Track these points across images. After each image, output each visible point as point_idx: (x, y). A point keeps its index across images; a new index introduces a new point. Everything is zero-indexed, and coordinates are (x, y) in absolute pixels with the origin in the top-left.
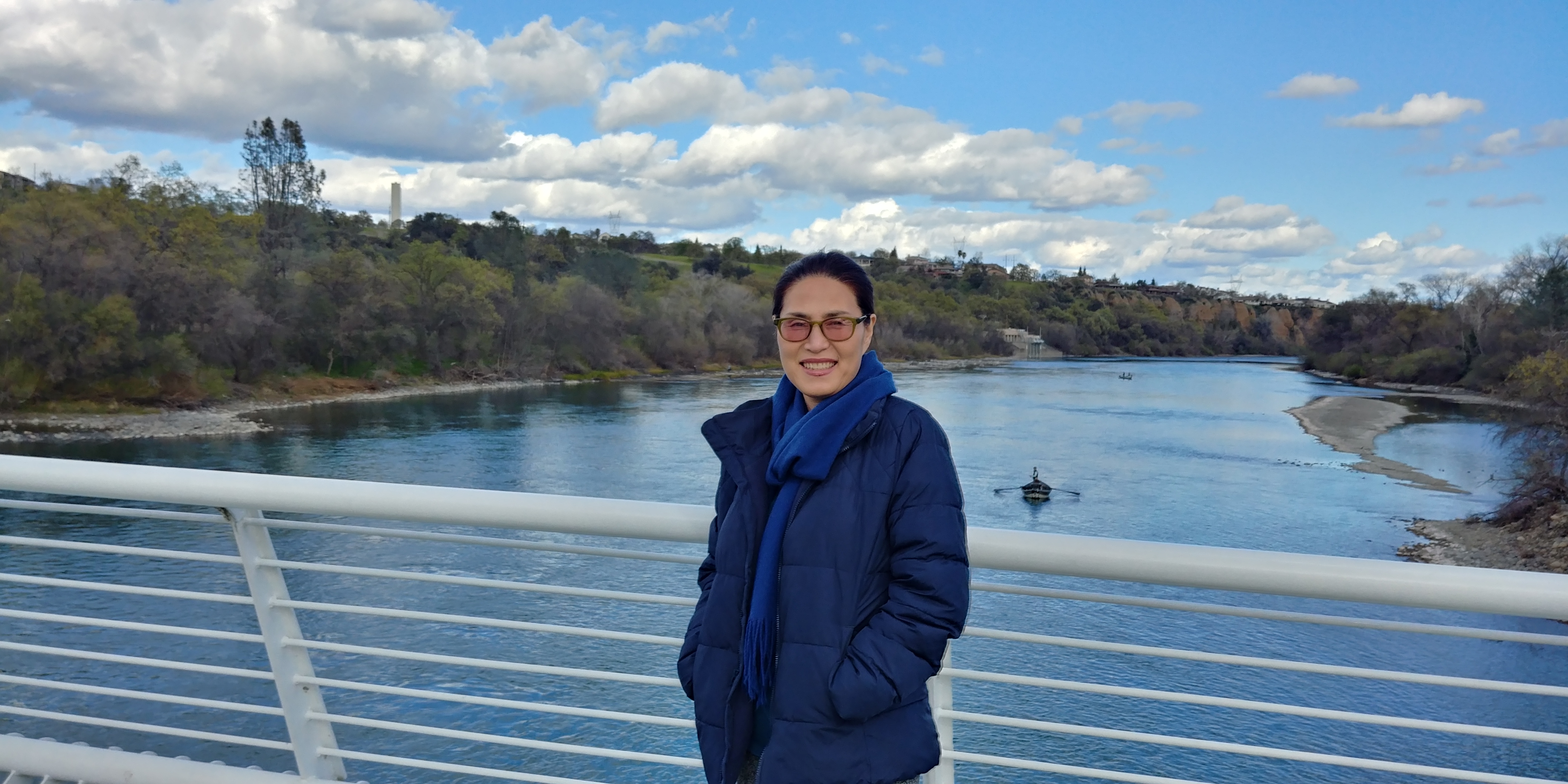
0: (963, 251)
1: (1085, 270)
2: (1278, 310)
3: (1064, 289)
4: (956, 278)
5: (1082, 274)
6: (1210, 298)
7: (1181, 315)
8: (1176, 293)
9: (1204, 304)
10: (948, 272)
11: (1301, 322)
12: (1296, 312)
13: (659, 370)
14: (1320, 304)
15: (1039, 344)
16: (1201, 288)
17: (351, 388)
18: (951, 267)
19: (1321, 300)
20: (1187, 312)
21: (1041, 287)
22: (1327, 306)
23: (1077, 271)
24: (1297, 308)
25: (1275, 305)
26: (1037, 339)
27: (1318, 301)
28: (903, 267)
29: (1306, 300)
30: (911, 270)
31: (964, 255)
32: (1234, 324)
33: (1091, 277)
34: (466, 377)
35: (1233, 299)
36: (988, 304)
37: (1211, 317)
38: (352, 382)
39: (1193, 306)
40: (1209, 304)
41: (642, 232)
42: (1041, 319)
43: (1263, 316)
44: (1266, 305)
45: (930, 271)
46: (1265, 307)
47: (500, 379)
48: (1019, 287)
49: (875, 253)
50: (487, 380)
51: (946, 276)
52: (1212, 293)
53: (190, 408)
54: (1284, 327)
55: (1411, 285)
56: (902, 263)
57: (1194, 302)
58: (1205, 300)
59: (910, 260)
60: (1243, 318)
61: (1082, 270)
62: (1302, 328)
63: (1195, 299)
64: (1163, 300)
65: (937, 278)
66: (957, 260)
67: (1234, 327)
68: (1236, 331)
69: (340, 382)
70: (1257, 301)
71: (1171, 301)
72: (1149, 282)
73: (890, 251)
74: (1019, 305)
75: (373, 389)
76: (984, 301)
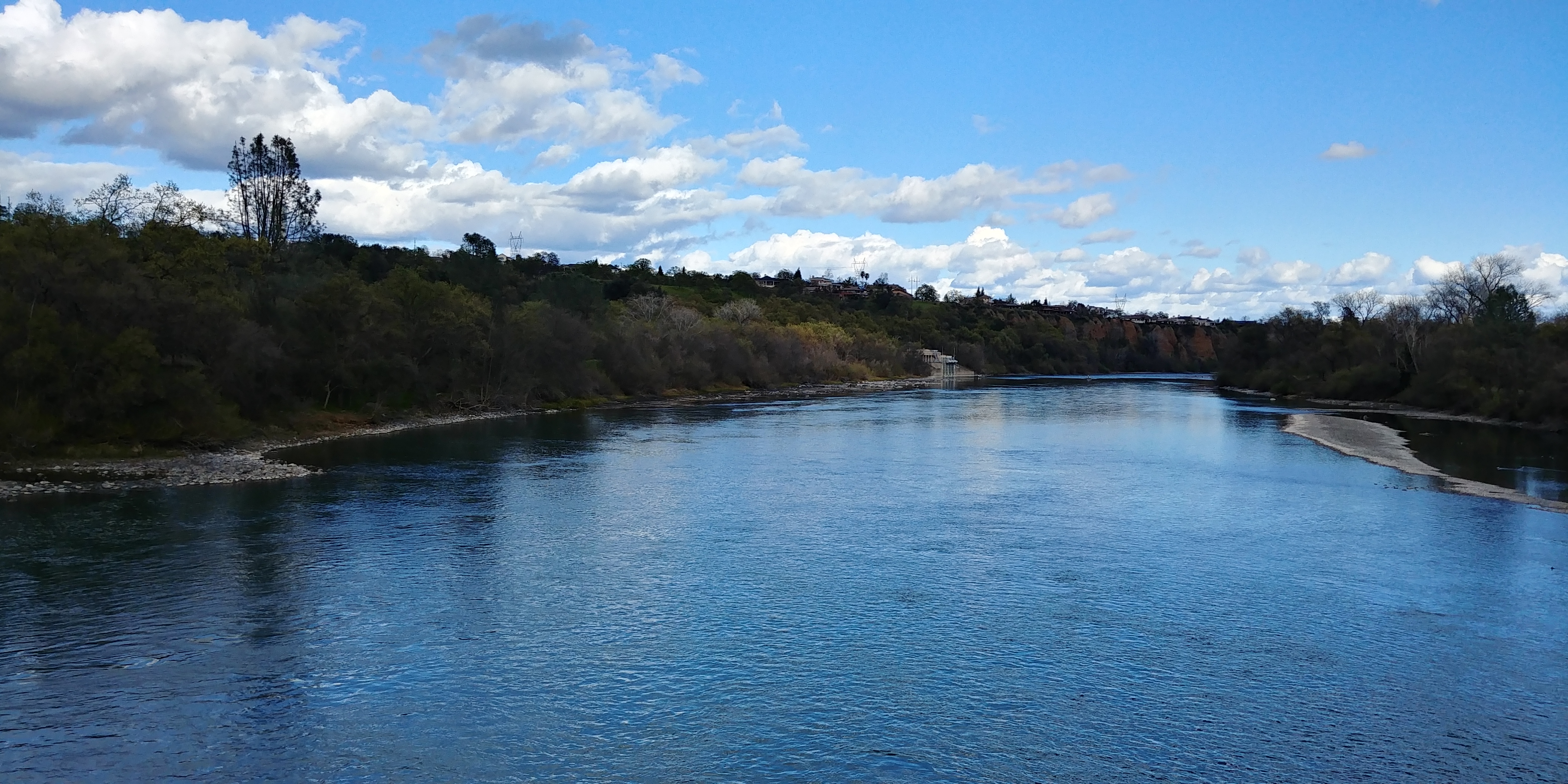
0: (866, 272)
1: (983, 291)
2: (1162, 327)
3: (967, 309)
4: (862, 299)
5: (980, 294)
6: (1100, 317)
7: (1075, 333)
8: (1068, 312)
9: (1096, 322)
10: (854, 293)
11: (1184, 340)
12: (1179, 330)
13: (622, 397)
14: (1201, 322)
15: (952, 364)
16: (1091, 307)
17: (351, 422)
18: (856, 288)
19: (1202, 317)
20: (1080, 332)
21: (947, 308)
22: (1207, 324)
23: (975, 291)
24: (1180, 326)
25: (1159, 323)
26: (950, 359)
27: (1199, 319)
28: (809, 288)
29: (1188, 319)
30: (816, 290)
31: (867, 276)
32: (1123, 342)
33: (989, 298)
34: (454, 408)
35: (1122, 319)
36: (902, 325)
37: (1102, 336)
38: (353, 417)
39: (1086, 325)
40: (1099, 322)
41: (546, 253)
42: (952, 339)
43: (1150, 334)
44: (1151, 323)
45: (836, 292)
46: (1151, 326)
47: (485, 410)
48: (926, 307)
49: (779, 274)
50: (474, 411)
51: (852, 297)
52: (1101, 312)
53: (213, 450)
54: (1169, 344)
55: (1325, 304)
56: (807, 284)
57: (1087, 321)
58: (1097, 319)
59: (814, 282)
60: (1130, 336)
61: (981, 290)
62: (1186, 346)
63: (1087, 318)
64: (1058, 319)
65: (843, 299)
66: (860, 281)
67: (1125, 346)
68: (1125, 349)
69: (340, 417)
70: (1142, 320)
71: (1064, 319)
72: (1042, 302)
73: (794, 273)
74: (931, 326)
75: (373, 424)
76: (896, 322)
